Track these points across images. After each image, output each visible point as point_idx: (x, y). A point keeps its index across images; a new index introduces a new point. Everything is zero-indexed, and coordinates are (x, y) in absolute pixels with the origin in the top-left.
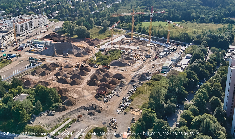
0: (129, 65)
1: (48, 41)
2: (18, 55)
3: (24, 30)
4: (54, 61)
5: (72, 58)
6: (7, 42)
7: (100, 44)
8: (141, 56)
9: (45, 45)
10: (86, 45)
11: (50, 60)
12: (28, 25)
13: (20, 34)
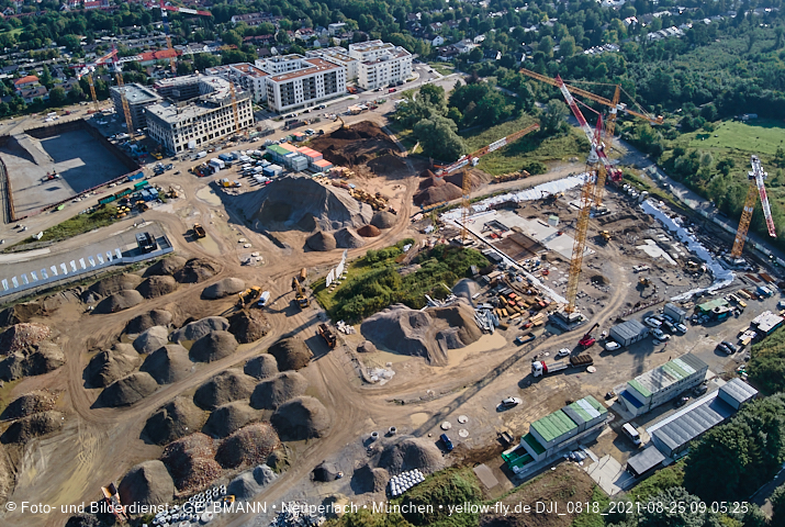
1: (304, 155)
2: (167, 197)
3: (299, 99)
4: (221, 248)
5: (288, 251)
6: (211, 137)
7: (452, 202)
8: (536, 309)
9: (289, 167)
10: (406, 194)
11: (218, 239)
12: (320, 84)
13: (283, 112)
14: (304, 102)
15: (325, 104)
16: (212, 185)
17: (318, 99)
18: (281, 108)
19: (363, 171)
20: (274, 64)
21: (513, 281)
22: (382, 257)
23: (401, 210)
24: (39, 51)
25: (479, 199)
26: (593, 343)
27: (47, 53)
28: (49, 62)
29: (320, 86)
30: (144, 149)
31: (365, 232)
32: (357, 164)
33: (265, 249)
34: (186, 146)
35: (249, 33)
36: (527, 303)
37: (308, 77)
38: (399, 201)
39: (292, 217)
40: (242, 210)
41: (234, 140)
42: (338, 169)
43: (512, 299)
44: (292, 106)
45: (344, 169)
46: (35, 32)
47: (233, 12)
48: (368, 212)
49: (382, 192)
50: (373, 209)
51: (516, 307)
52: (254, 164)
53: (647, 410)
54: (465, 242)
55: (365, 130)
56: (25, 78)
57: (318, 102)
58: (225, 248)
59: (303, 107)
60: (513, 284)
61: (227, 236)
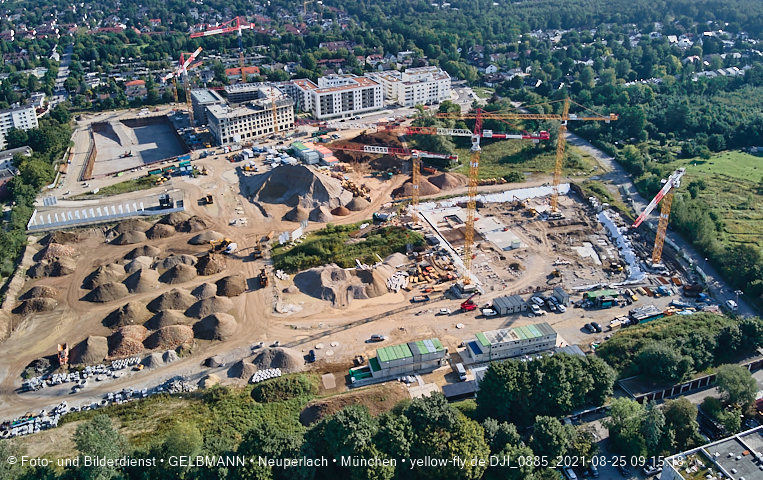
0: (333, 300)
1: (318, 152)
2: (199, 174)
3: (338, 110)
4: (220, 212)
5: (269, 219)
6: (254, 134)
7: (422, 198)
8: (445, 279)
9: (304, 160)
10: (389, 188)
11: (222, 206)
12: (358, 98)
13: (322, 120)
14: (342, 113)
15: (360, 116)
16: (238, 169)
17: (355, 111)
18: (320, 116)
19: (362, 168)
20: (327, 81)
21: (437, 259)
22: (338, 230)
23: (377, 199)
24: (153, 63)
25: (449, 197)
26: (474, 309)
27: (159, 65)
28: (159, 71)
29: (358, 100)
30: (199, 140)
31: (336, 212)
32: (360, 162)
33: (252, 216)
34: (231, 139)
35: (325, 56)
36: (439, 275)
37: (347, 91)
38: (380, 192)
39: (285, 195)
40: (249, 187)
41: (272, 138)
42: (341, 164)
43: (427, 271)
44: (331, 115)
45: (346, 164)
46: (157, 47)
47: (322, 39)
48: (347, 197)
49: (368, 185)
50: (354, 196)
51: (427, 277)
52: (277, 156)
53: (488, 359)
54: (414, 227)
55: (381, 137)
56: (136, 81)
57: (354, 114)
58: (223, 213)
59: (341, 117)
60: (436, 262)
61: (229, 204)
